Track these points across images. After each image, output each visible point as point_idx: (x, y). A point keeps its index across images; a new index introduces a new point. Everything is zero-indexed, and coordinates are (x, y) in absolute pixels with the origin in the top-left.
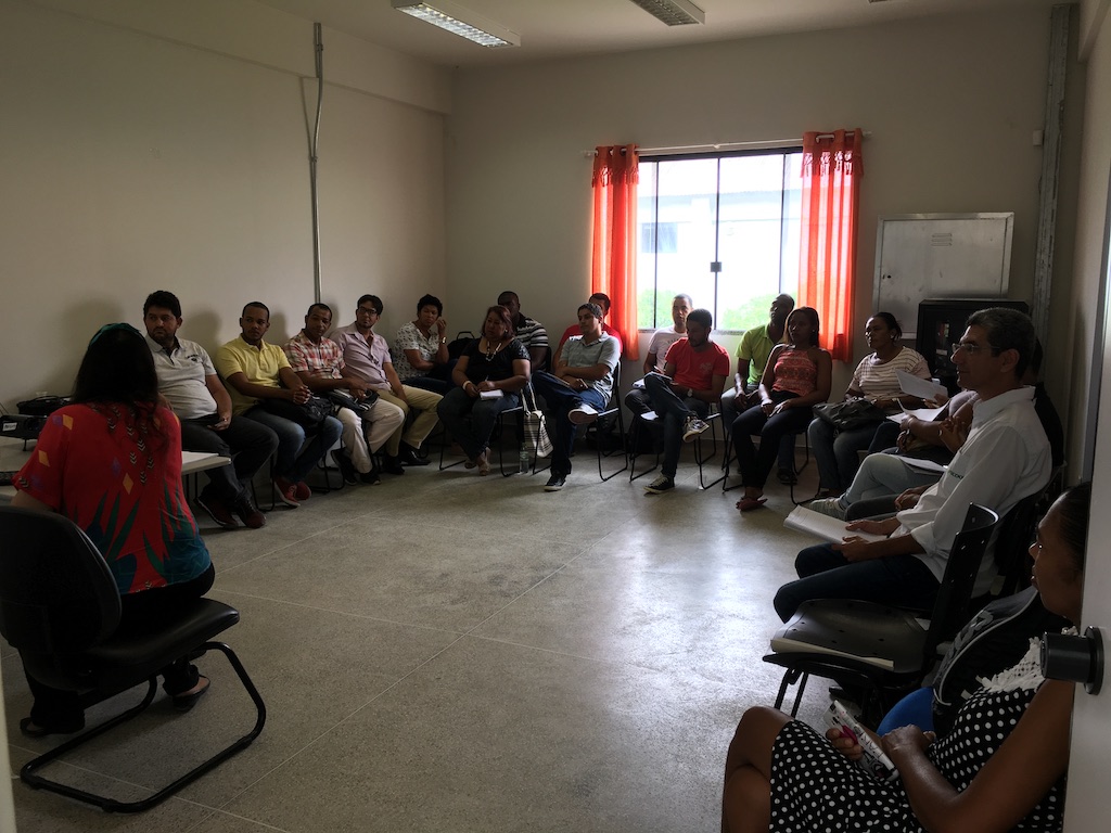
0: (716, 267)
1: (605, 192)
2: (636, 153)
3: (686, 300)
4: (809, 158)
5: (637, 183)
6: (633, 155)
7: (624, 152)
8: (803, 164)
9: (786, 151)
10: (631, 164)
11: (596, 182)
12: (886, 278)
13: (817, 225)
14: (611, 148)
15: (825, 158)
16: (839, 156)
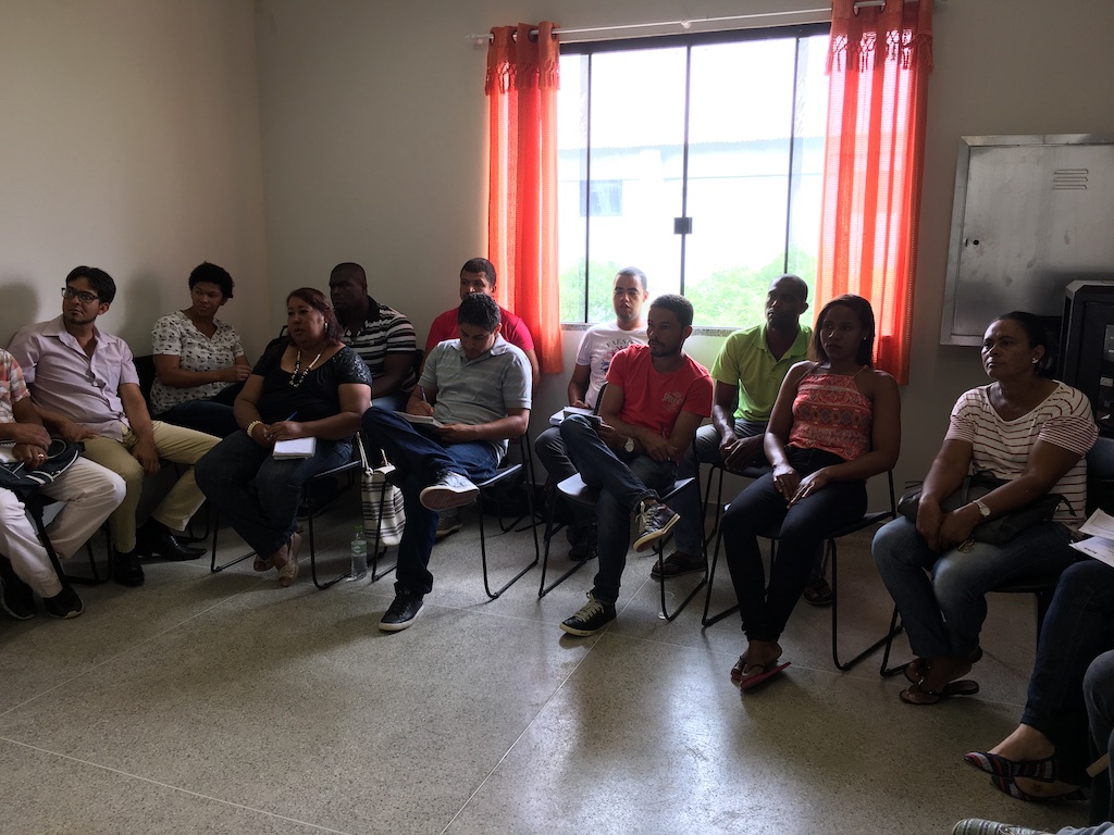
0: (683, 226)
1: (504, 101)
2: (555, 37)
3: (637, 279)
4: (842, 41)
5: (557, 88)
6: (550, 41)
7: (536, 36)
8: (831, 52)
9: (802, 30)
10: (545, 55)
11: (491, 87)
12: (971, 245)
13: (852, 156)
14: (513, 30)
15: (868, 43)
16: (893, 37)
